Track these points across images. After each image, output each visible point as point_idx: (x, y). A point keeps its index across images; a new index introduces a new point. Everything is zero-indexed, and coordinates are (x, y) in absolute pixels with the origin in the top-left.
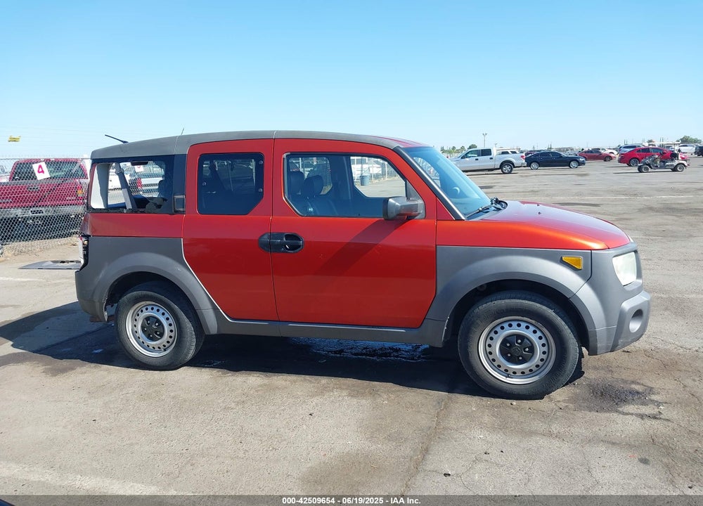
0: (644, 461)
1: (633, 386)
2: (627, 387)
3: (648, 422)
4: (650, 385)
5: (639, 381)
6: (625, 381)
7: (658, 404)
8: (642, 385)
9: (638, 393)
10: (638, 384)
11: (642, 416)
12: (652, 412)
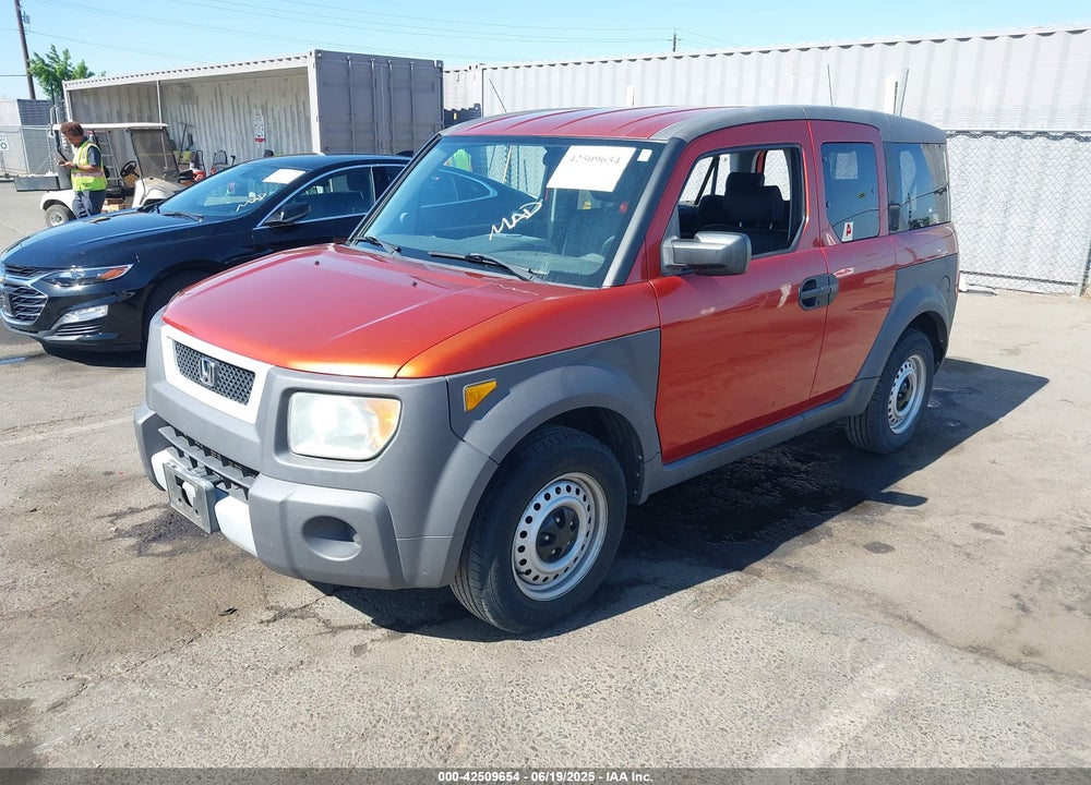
0: (108, 474)
1: (168, 548)
2: (177, 543)
3: (121, 507)
4: (145, 560)
5: (166, 559)
6: (184, 550)
7: (120, 534)
8: (158, 555)
9: (154, 539)
10: (163, 554)
11: (133, 511)
12: (123, 521)
